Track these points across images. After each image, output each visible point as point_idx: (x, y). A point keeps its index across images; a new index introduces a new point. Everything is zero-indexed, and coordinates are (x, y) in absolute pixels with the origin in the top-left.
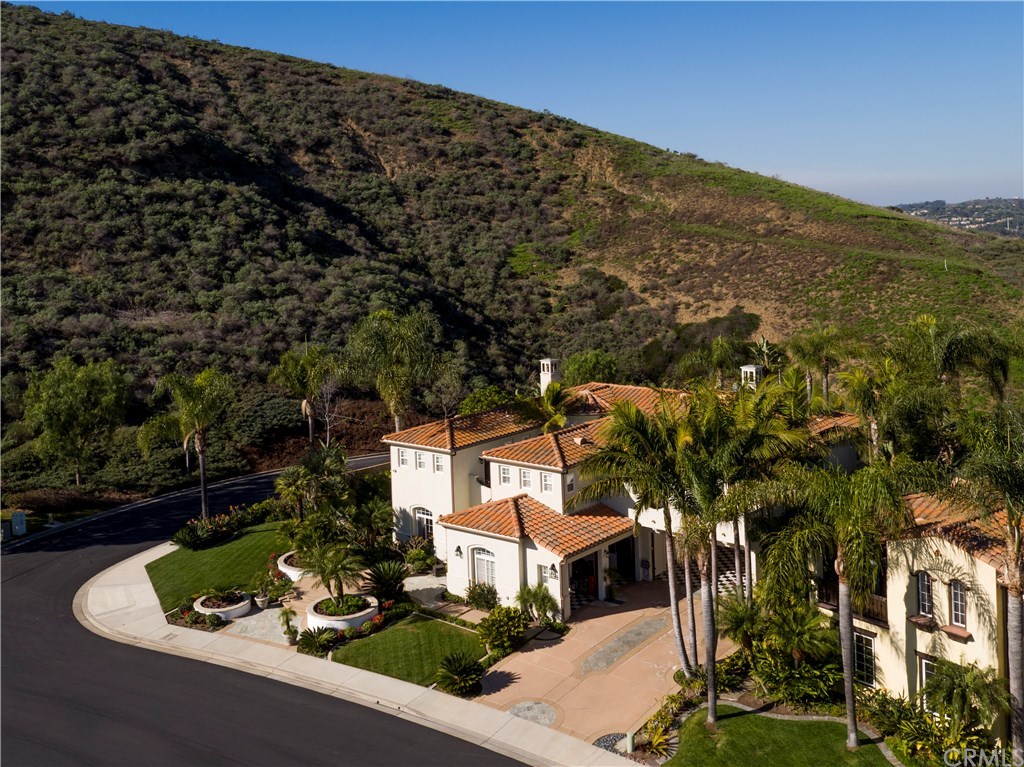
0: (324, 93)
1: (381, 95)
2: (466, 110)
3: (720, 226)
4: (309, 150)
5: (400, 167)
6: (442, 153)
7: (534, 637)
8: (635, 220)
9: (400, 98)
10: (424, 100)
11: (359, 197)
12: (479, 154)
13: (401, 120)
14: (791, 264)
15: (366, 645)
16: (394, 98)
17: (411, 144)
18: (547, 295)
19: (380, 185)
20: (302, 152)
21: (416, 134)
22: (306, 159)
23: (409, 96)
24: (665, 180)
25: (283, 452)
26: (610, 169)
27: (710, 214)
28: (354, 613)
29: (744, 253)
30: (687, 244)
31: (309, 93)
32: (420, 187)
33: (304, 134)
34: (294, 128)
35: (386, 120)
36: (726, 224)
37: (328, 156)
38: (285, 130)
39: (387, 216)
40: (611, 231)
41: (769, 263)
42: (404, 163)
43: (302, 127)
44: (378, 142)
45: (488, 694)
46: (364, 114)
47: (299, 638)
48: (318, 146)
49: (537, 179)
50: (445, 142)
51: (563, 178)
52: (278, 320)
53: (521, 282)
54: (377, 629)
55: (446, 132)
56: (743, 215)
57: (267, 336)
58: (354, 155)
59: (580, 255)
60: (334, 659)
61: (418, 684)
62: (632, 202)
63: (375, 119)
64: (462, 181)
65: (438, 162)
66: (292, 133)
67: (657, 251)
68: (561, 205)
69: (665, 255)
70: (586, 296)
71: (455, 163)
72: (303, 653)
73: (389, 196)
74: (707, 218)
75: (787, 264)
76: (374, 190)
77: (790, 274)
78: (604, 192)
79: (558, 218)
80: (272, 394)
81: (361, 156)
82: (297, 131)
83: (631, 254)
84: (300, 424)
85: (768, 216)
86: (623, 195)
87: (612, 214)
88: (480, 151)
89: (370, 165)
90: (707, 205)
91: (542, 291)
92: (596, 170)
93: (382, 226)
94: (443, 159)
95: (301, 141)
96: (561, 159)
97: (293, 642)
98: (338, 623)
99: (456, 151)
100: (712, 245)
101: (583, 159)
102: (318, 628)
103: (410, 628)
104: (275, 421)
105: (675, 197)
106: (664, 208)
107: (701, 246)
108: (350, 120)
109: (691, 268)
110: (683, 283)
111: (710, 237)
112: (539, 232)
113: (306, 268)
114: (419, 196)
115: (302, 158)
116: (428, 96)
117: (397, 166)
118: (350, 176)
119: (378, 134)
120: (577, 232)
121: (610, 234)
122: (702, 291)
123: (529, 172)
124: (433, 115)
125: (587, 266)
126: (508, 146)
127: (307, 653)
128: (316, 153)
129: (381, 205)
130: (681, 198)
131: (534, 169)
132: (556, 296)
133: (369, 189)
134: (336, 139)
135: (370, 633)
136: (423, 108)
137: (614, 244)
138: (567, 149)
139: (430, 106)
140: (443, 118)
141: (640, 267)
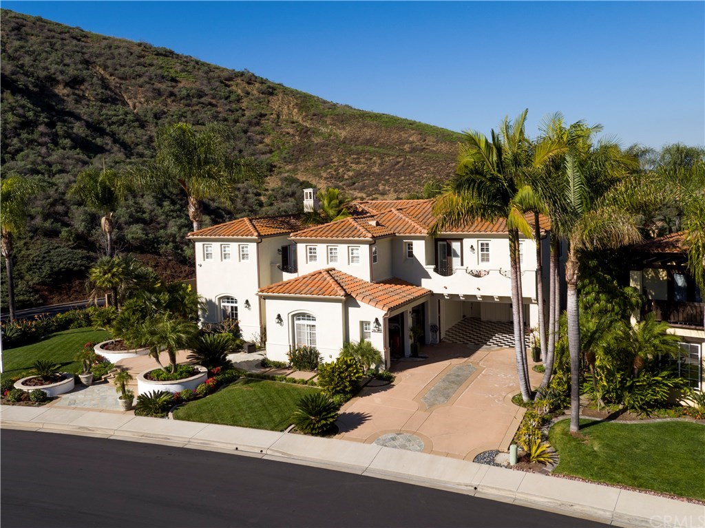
0: (76, 46)
1: (121, 51)
2: (187, 66)
3: (378, 147)
4: (67, 85)
5: (140, 103)
6: (172, 94)
7: (365, 385)
8: (317, 144)
9: (137, 53)
10: (155, 57)
11: (110, 121)
12: (200, 97)
13: (138, 68)
14: (432, 169)
15: (206, 403)
16: (132, 54)
17: (148, 86)
18: (258, 194)
19: (126, 114)
20: (61, 87)
21: (151, 79)
22: (65, 91)
23: (143, 53)
24: (335, 118)
25: (70, 290)
26: (296, 110)
27: (370, 139)
28: (187, 377)
29: (399, 162)
30: (357, 158)
31: (64, 45)
32: (157, 116)
33: (62, 72)
34: (53, 68)
35: (127, 68)
36: (382, 145)
37: (82, 90)
38: (46, 68)
39: (133, 135)
40: (301, 151)
41: (417, 169)
42: (142, 100)
43: (61, 67)
44: (121, 84)
45: (347, 431)
46: (109, 63)
47: (135, 402)
48: (75, 83)
49: (243, 115)
50: (174, 87)
51: (262, 115)
52: (56, 190)
53: (240, 185)
54: (211, 390)
55: (174, 80)
56: (393, 139)
57: (49, 201)
58: (103, 91)
59: (280, 168)
60: (177, 418)
61: (272, 429)
62: (314, 132)
63: (118, 67)
64: (189, 115)
65: (169, 101)
66: (53, 71)
67: (336, 164)
68: (263, 133)
69: (342, 166)
70: (288, 195)
71: (182, 101)
72: (141, 415)
73: (133, 122)
74: (368, 142)
75: (429, 169)
76: (121, 117)
77: (432, 175)
78: (293, 125)
79: (261, 142)
80: (57, 245)
81: (109, 92)
82: (56, 70)
83: (317, 166)
84: (83, 268)
85: (411, 139)
86: (307, 127)
87: (300, 140)
88: (201, 94)
89: (118, 100)
90: (368, 133)
91: (255, 191)
92: (285, 111)
93: (130, 143)
94: (173, 98)
95: (60, 78)
96: (260, 102)
97: (129, 407)
98: (173, 387)
99: (182, 93)
100: (375, 158)
101: (275, 103)
102: (154, 392)
103: (245, 388)
104: (62, 265)
105: (344, 128)
106: (336, 136)
107: (367, 159)
108: (98, 68)
109: (361, 174)
110: (357, 184)
111: (374, 153)
112: (249, 151)
113: (76, 156)
114: (157, 123)
115: (61, 90)
116: (158, 54)
117: (137, 102)
118: (101, 106)
119: (121, 78)
120: (276, 152)
121: (299, 154)
122: (371, 189)
123: (237, 110)
124: (163, 67)
125: (286, 175)
126: (220, 91)
127: (147, 415)
128: (72, 88)
129: (128, 127)
130: (348, 129)
131: (241, 108)
132: (265, 195)
133: (117, 116)
134: (88, 78)
135: (205, 395)
136: (155, 62)
137: (304, 160)
138: (264, 96)
139: (160, 61)
140: (170, 70)
141: (324, 175)
